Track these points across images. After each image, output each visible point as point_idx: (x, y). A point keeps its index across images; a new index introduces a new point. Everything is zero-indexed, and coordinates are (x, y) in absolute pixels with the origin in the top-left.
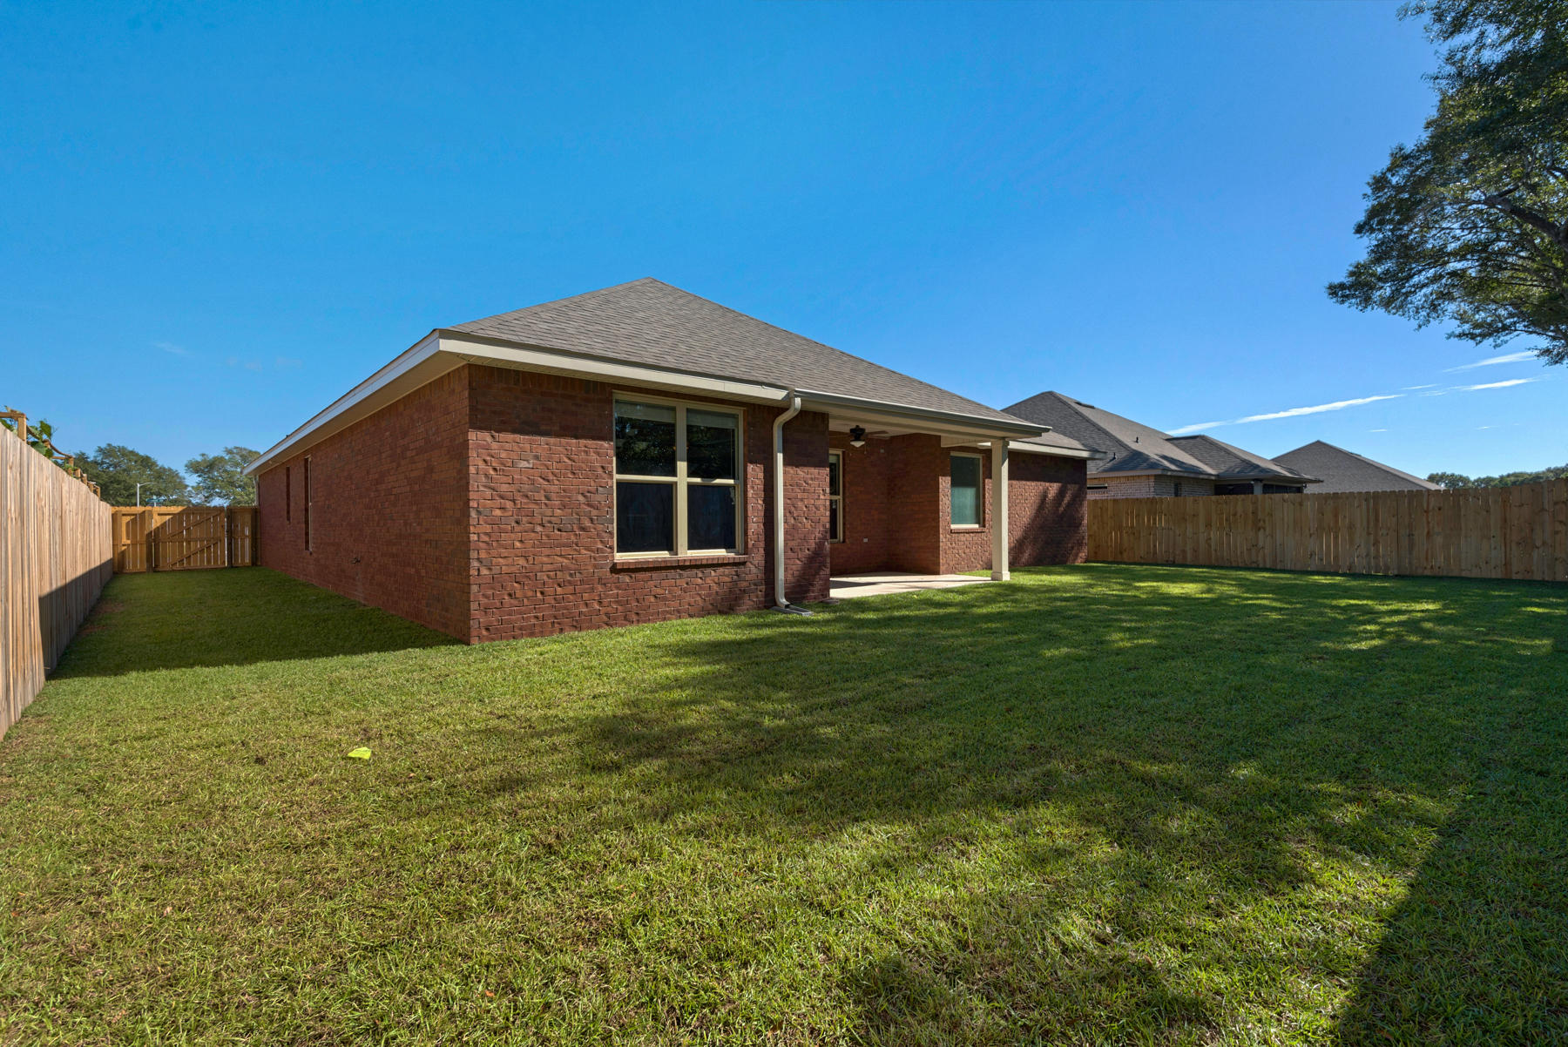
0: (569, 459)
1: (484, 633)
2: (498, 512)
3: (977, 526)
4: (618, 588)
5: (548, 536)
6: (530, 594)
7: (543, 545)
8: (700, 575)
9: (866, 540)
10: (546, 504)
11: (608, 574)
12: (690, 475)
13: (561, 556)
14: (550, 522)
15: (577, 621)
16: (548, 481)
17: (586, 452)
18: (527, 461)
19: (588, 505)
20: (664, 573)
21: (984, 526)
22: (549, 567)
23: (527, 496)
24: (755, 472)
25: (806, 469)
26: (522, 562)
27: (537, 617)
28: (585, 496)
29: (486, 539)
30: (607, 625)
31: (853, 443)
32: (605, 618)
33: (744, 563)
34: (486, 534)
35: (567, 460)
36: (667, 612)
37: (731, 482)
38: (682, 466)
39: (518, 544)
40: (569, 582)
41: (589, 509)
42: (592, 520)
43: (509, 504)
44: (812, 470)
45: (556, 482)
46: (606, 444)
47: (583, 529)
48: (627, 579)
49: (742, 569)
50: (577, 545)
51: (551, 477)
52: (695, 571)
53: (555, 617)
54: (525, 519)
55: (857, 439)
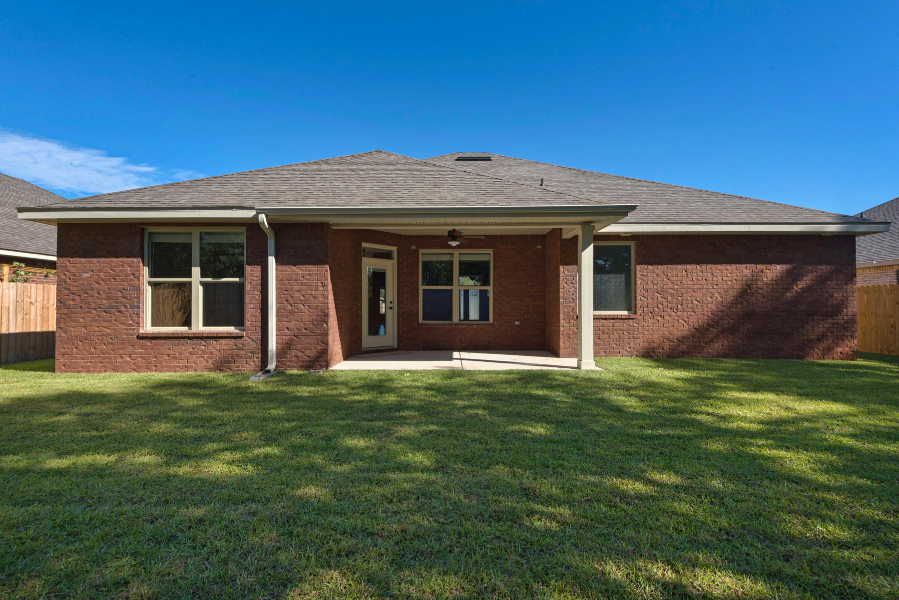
0: (113, 270)
1: (63, 368)
2: (71, 302)
3: (626, 313)
4: (142, 348)
5: (98, 316)
6: (87, 348)
7: (96, 321)
8: (204, 344)
9: (517, 323)
10: (97, 297)
11: (136, 339)
12: (203, 276)
13: (106, 327)
14: (100, 308)
15: (115, 366)
16: (99, 284)
17: (122, 266)
18: (87, 273)
19: (124, 297)
20: (176, 341)
21: (636, 313)
22: (99, 333)
23: (87, 293)
24: (252, 272)
25: (303, 267)
26: (84, 330)
27: (91, 362)
28: (122, 292)
29: (64, 317)
30: (135, 371)
31: (450, 243)
32: (134, 367)
33: (241, 337)
34: (64, 314)
35: (111, 271)
36: (177, 367)
37: (237, 279)
38: (196, 271)
39: (82, 320)
40: (111, 343)
41: (124, 300)
42: (126, 307)
43: (77, 298)
44: (310, 267)
45: (104, 285)
46: (135, 260)
47: (120, 312)
48: (149, 344)
49: (240, 341)
50: (116, 321)
51: (101, 282)
52: (200, 341)
53: (102, 363)
54: (85, 306)
55: (454, 239)
